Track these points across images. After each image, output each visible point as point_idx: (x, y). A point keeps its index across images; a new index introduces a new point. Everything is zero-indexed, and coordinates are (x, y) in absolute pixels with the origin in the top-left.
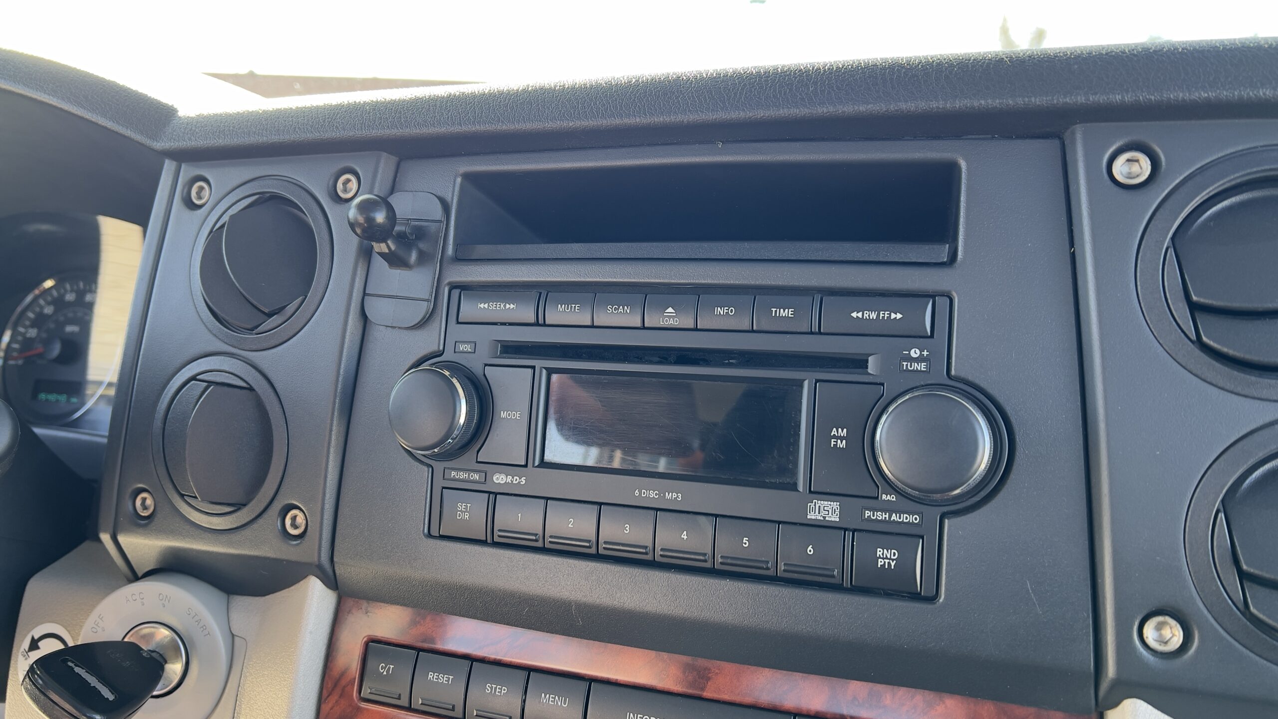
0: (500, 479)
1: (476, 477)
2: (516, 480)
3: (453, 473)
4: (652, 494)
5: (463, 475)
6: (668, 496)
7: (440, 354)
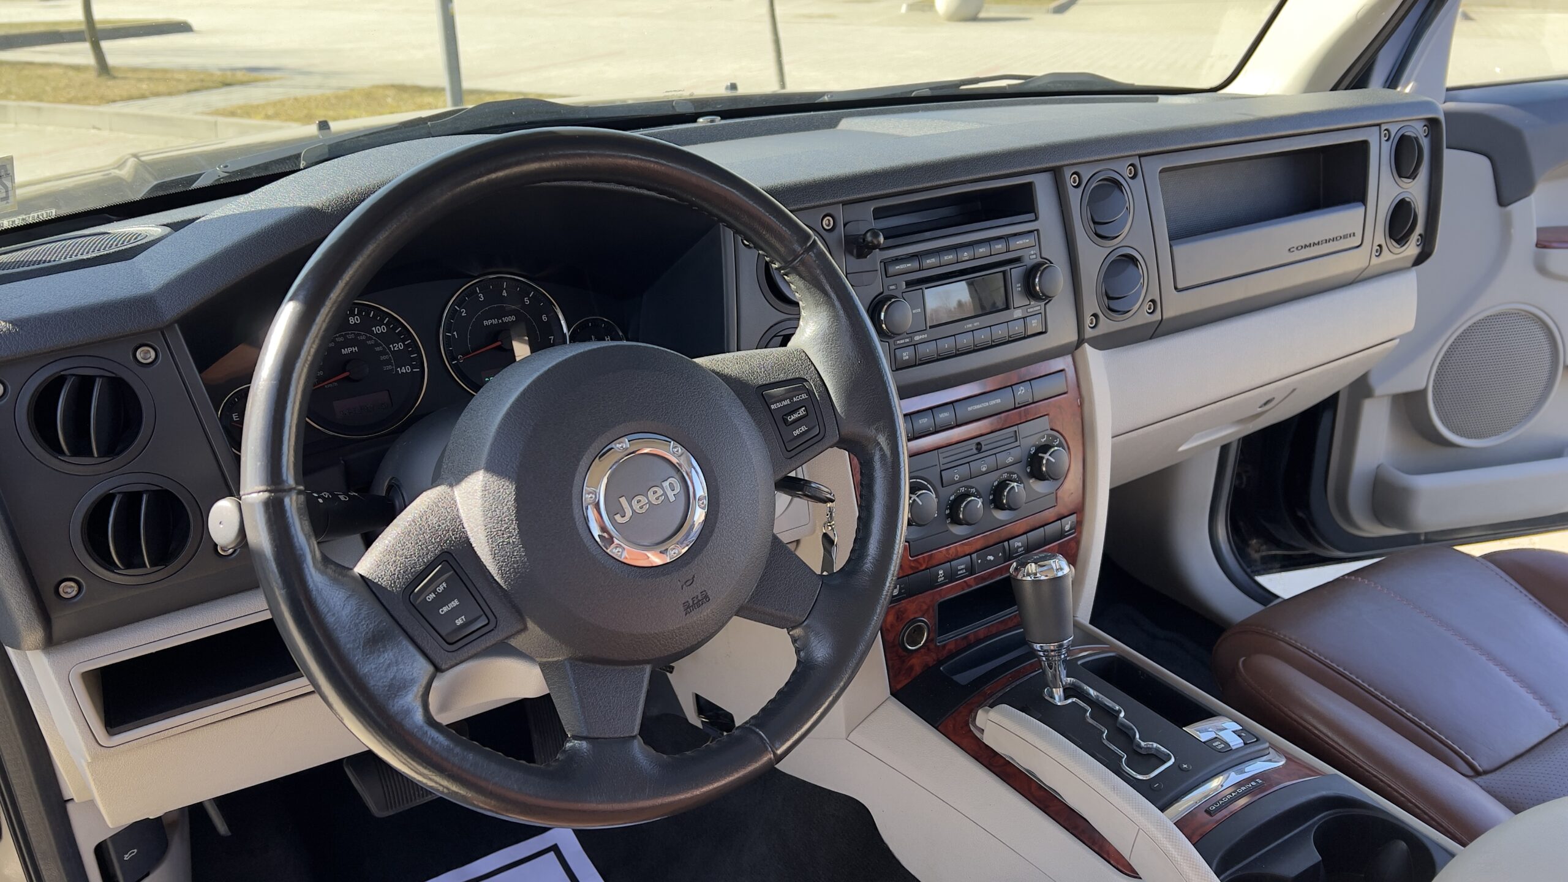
0: (917, 338)
1: (907, 340)
2: (923, 336)
3: (898, 342)
4: (970, 325)
5: (902, 341)
6: (975, 324)
7: (882, 293)
